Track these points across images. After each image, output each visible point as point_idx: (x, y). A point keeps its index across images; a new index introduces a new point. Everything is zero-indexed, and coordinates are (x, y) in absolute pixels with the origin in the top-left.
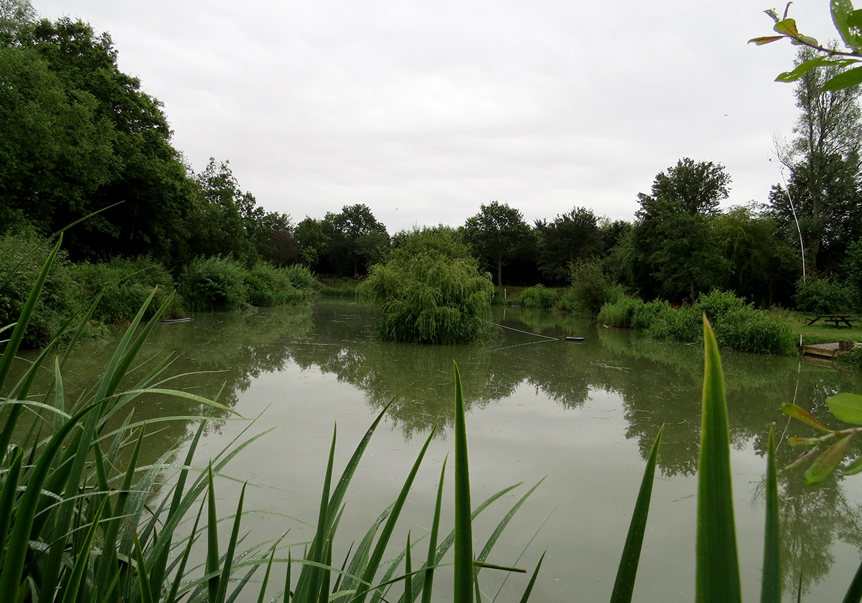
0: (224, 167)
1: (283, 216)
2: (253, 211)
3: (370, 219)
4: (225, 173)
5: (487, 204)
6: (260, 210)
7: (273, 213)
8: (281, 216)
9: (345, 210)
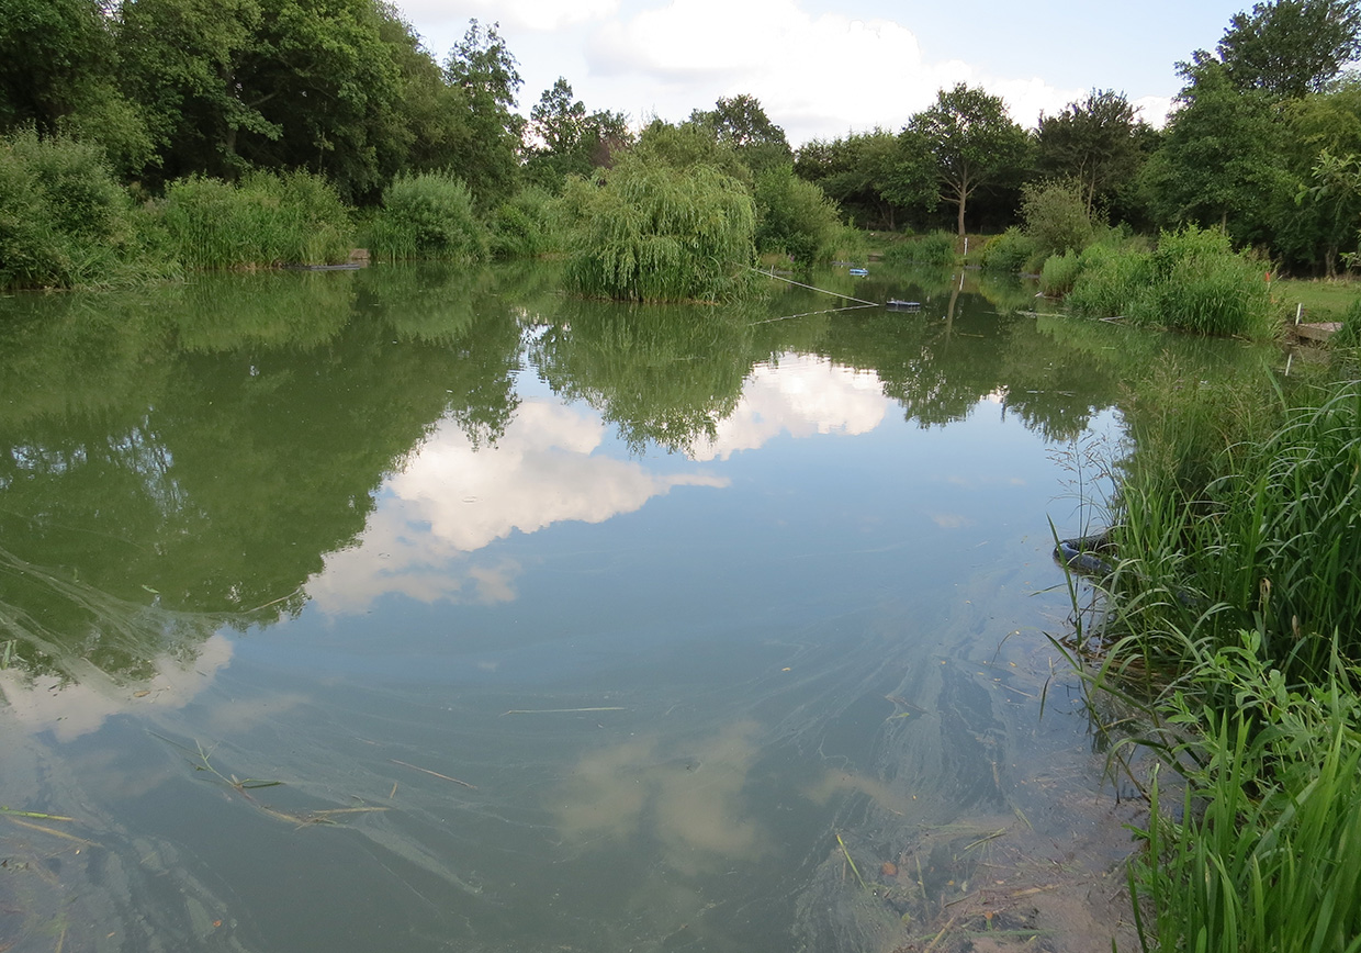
0: (492, 35)
1: (618, 117)
2: (568, 108)
3: (760, 120)
4: (495, 44)
5: (949, 89)
6: (579, 108)
7: (604, 111)
8: (615, 117)
9: (721, 104)
